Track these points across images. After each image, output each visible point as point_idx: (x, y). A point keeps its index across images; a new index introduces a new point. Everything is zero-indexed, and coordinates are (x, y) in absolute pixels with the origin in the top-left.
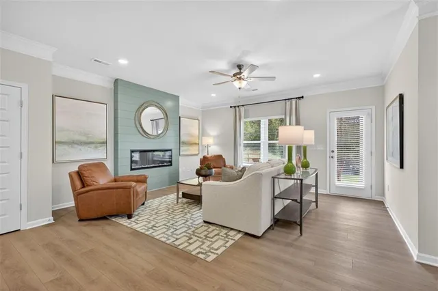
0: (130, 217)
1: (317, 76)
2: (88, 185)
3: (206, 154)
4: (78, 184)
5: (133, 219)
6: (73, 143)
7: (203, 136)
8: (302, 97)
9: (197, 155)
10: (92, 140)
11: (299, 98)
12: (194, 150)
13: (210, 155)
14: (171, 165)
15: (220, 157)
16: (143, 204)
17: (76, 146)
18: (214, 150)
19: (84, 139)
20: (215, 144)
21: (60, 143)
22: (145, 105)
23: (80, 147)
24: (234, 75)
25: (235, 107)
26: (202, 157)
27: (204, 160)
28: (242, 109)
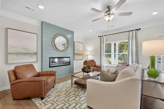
0: (42, 99)
1: (155, 13)
2: (19, 79)
3: (86, 59)
4: (13, 78)
5: (44, 100)
6: (18, 54)
7: (85, 51)
8: (140, 29)
9: (82, 59)
10: (29, 52)
11: (137, 30)
12: (81, 57)
13: (88, 60)
14: (70, 65)
15: (93, 61)
16: (54, 87)
17: (20, 55)
18: (90, 58)
19: (24, 51)
20: (90, 55)
21: (11, 53)
22: (57, 35)
23: (22, 56)
24: (106, 12)
25: (100, 36)
26: (85, 61)
27: (85, 63)
28: (105, 37)
